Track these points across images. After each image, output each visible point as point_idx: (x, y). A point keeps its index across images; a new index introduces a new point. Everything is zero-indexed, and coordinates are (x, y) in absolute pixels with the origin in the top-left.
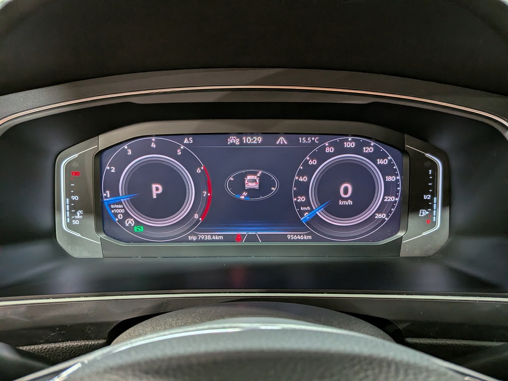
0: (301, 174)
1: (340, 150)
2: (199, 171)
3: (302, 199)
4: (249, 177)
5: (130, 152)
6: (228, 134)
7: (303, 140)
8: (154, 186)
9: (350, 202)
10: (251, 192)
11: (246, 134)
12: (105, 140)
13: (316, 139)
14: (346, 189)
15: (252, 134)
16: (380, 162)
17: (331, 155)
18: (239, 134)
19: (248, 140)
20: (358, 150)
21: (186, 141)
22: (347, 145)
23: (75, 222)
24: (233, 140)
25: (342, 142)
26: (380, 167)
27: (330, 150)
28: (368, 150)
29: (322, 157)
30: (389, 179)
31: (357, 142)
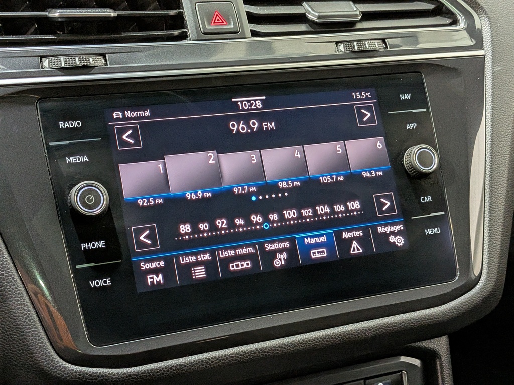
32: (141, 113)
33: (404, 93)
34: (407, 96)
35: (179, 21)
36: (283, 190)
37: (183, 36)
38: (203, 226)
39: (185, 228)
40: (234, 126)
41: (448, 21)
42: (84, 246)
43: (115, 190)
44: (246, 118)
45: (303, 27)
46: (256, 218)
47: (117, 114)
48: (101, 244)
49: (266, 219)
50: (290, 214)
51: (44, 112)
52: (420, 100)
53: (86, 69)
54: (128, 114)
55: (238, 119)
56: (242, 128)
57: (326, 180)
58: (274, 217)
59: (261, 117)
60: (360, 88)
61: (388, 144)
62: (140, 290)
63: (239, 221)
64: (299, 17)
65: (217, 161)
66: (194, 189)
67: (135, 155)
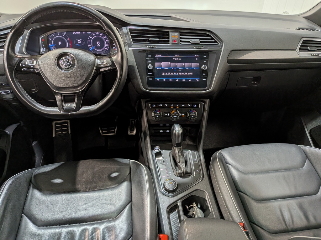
0: (89, 40)
1: (96, 35)
2: (68, 39)
3: (90, 45)
4: (78, 41)
5: (54, 36)
6: (73, 32)
7: (88, 33)
8: (59, 43)
9: (100, 46)
10: (79, 44)
11: (77, 32)
12: (49, 33)
13: (91, 33)
14: (98, 43)
15: (78, 32)
16: (104, 37)
17: (94, 36)
18: (75, 32)
19: (77, 33)
20: (99, 35)
21: (65, 33)
23: (44, 50)
24: (74, 33)
25: (96, 33)
26: (104, 38)
27: (94, 35)
28: (101, 35)
29: (93, 36)
30: (106, 41)
31: (99, 33)
32: (160, 55)
34: (205, 57)
35: (168, 41)
36: (180, 70)
37: (169, 44)
38: (166, 73)
39: (163, 73)
40: (174, 59)
41: (217, 44)
42: (149, 74)
43: (154, 66)
44: (176, 58)
46: (175, 73)
47: (156, 55)
48: (151, 74)
49: (176, 74)
50: (180, 73)
51: (146, 54)
52: (207, 57)
53: (153, 48)
54: (158, 55)
55: (175, 58)
56: (175, 59)
57: (187, 69)
58: (178, 73)
59: (179, 58)
60: (196, 54)
61: (200, 64)
62: (155, 81)
63: (172, 73)
64: (189, 42)
65: (170, 64)
66: (166, 68)
67: (158, 61)
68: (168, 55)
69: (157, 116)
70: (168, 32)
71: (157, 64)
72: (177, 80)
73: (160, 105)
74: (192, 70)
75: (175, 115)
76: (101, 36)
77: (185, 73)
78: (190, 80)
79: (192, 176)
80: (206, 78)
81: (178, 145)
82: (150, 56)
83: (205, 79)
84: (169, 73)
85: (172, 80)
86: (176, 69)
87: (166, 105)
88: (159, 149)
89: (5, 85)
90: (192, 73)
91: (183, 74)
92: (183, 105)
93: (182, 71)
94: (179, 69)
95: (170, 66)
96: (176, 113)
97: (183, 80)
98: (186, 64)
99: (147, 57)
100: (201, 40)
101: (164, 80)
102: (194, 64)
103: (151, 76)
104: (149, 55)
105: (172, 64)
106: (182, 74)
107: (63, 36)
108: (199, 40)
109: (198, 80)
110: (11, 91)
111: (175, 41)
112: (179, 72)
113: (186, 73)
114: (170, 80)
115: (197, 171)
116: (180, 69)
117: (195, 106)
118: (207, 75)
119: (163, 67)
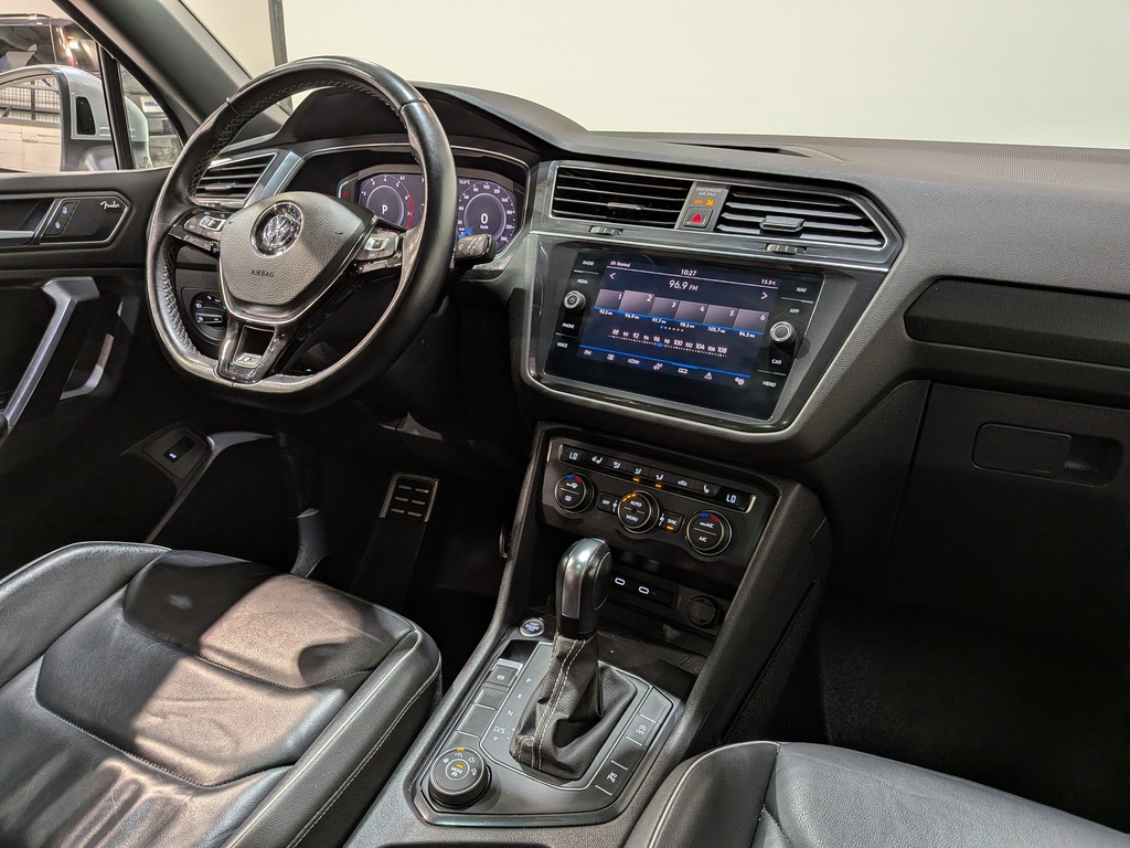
1: (482, 190)
2: (406, 198)
5: (374, 183)
8: (383, 206)
9: (487, 227)
12: (362, 174)
13: (468, 182)
14: (484, 217)
16: (503, 200)
17: (477, 193)
20: (491, 191)
21: (401, 178)
22: (486, 187)
25: (483, 184)
26: (504, 204)
27: (476, 190)
28: (497, 191)
29: (472, 194)
30: (509, 212)
31: (491, 185)
32: (625, 265)
33: (801, 287)
34: (803, 290)
35: (674, 217)
36: (682, 328)
37: (672, 227)
38: (625, 334)
39: (616, 332)
40: (672, 283)
41: (877, 243)
42: (564, 325)
43: (590, 300)
44: (682, 280)
45: (758, 232)
46: (657, 339)
47: (613, 263)
48: (572, 326)
49: (662, 341)
50: (678, 343)
51: (580, 254)
52: (812, 295)
53: (607, 236)
54: (619, 264)
55: (676, 279)
56: (677, 285)
57: (712, 329)
58: (667, 341)
59: (691, 281)
60: (769, 277)
61: (769, 317)
62: (578, 355)
63: (646, 337)
64: (755, 225)
65: (653, 300)
66: (631, 312)
67: (612, 286)
68: (655, 268)
69: (568, 498)
70: (689, 184)
71: (604, 295)
72: (657, 367)
73: (594, 459)
74: (730, 338)
75: (634, 511)
76: (496, 195)
77: (698, 346)
78: (709, 376)
79: (569, 787)
80: (781, 381)
81: (571, 629)
82: (591, 263)
83: (773, 385)
84: (636, 335)
85: (637, 362)
86: (668, 324)
87: (617, 465)
88: (536, 632)
89: (213, 298)
90: (725, 350)
91: (689, 345)
92: (683, 483)
93: (687, 335)
94: (677, 325)
95: (647, 308)
96: (639, 505)
97: (681, 371)
98: (713, 310)
99: (578, 264)
100: (807, 224)
101: (611, 357)
102: (744, 315)
103: (569, 336)
104: (587, 260)
105: (661, 302)
106: (684, 346)
107: (394, 186)
108: (794, 223)
109: (741, 382)
110: (220, 319)
111: (698, 218)
112: (673, 336)
113: (700, 346)
114: (630, 361)
115: (612, 777)
116: (682, 324)
117: (733, 499)
118: (786, 368)
119: (620, 311)
